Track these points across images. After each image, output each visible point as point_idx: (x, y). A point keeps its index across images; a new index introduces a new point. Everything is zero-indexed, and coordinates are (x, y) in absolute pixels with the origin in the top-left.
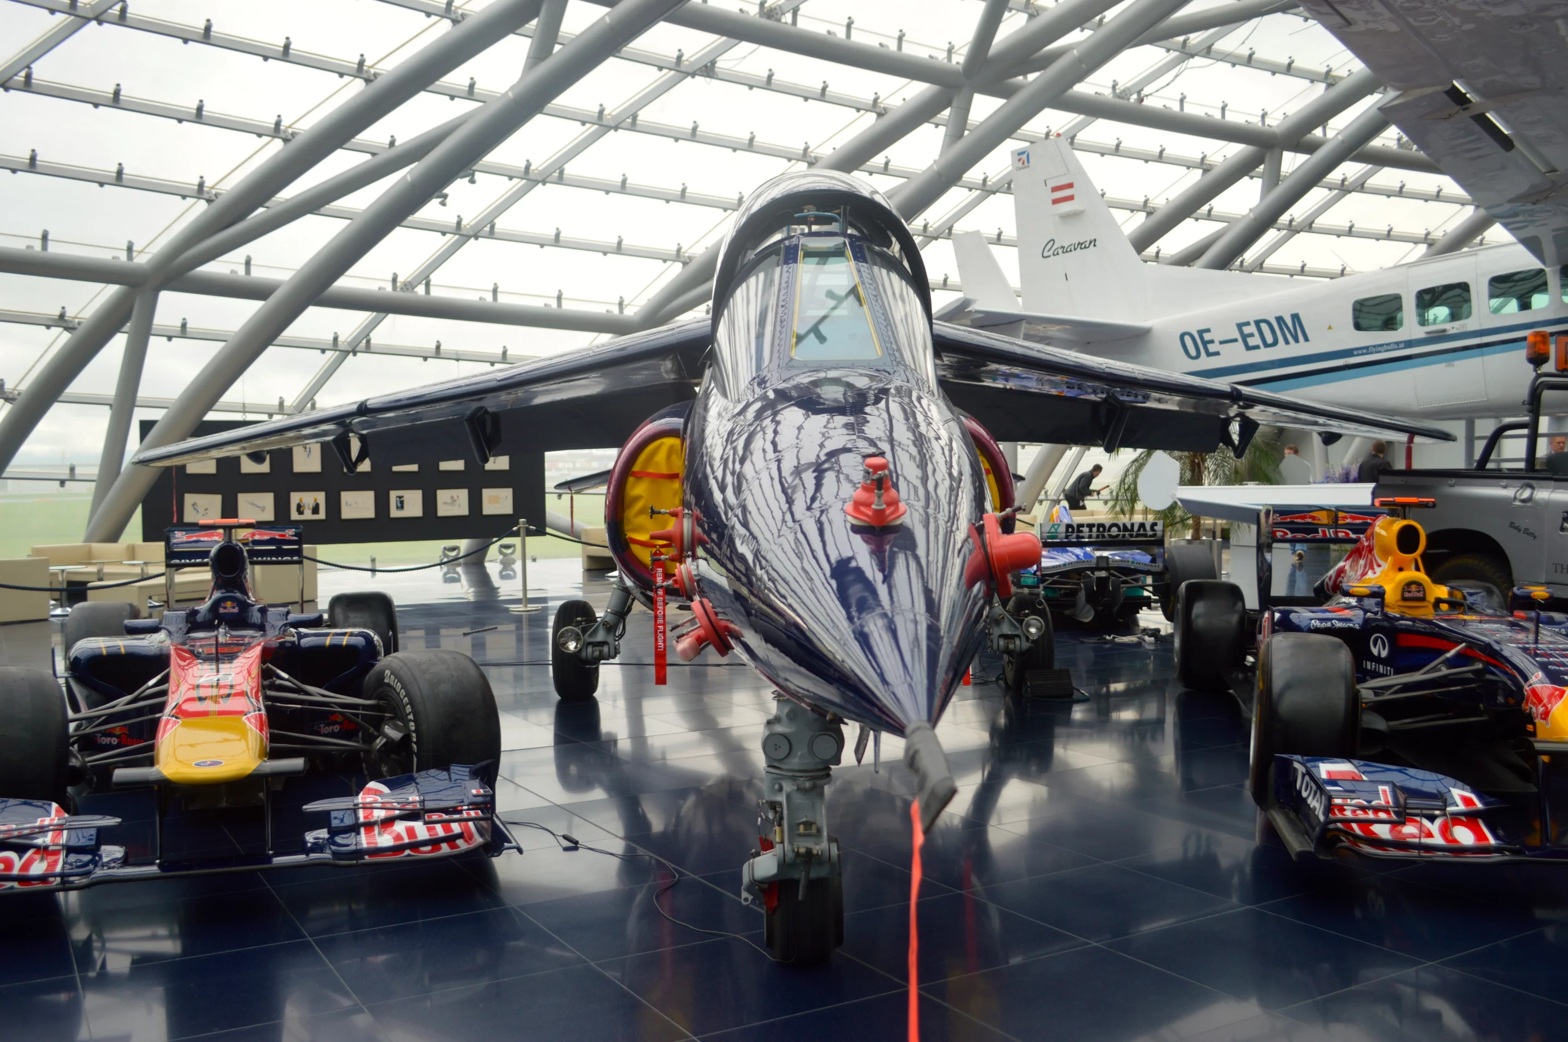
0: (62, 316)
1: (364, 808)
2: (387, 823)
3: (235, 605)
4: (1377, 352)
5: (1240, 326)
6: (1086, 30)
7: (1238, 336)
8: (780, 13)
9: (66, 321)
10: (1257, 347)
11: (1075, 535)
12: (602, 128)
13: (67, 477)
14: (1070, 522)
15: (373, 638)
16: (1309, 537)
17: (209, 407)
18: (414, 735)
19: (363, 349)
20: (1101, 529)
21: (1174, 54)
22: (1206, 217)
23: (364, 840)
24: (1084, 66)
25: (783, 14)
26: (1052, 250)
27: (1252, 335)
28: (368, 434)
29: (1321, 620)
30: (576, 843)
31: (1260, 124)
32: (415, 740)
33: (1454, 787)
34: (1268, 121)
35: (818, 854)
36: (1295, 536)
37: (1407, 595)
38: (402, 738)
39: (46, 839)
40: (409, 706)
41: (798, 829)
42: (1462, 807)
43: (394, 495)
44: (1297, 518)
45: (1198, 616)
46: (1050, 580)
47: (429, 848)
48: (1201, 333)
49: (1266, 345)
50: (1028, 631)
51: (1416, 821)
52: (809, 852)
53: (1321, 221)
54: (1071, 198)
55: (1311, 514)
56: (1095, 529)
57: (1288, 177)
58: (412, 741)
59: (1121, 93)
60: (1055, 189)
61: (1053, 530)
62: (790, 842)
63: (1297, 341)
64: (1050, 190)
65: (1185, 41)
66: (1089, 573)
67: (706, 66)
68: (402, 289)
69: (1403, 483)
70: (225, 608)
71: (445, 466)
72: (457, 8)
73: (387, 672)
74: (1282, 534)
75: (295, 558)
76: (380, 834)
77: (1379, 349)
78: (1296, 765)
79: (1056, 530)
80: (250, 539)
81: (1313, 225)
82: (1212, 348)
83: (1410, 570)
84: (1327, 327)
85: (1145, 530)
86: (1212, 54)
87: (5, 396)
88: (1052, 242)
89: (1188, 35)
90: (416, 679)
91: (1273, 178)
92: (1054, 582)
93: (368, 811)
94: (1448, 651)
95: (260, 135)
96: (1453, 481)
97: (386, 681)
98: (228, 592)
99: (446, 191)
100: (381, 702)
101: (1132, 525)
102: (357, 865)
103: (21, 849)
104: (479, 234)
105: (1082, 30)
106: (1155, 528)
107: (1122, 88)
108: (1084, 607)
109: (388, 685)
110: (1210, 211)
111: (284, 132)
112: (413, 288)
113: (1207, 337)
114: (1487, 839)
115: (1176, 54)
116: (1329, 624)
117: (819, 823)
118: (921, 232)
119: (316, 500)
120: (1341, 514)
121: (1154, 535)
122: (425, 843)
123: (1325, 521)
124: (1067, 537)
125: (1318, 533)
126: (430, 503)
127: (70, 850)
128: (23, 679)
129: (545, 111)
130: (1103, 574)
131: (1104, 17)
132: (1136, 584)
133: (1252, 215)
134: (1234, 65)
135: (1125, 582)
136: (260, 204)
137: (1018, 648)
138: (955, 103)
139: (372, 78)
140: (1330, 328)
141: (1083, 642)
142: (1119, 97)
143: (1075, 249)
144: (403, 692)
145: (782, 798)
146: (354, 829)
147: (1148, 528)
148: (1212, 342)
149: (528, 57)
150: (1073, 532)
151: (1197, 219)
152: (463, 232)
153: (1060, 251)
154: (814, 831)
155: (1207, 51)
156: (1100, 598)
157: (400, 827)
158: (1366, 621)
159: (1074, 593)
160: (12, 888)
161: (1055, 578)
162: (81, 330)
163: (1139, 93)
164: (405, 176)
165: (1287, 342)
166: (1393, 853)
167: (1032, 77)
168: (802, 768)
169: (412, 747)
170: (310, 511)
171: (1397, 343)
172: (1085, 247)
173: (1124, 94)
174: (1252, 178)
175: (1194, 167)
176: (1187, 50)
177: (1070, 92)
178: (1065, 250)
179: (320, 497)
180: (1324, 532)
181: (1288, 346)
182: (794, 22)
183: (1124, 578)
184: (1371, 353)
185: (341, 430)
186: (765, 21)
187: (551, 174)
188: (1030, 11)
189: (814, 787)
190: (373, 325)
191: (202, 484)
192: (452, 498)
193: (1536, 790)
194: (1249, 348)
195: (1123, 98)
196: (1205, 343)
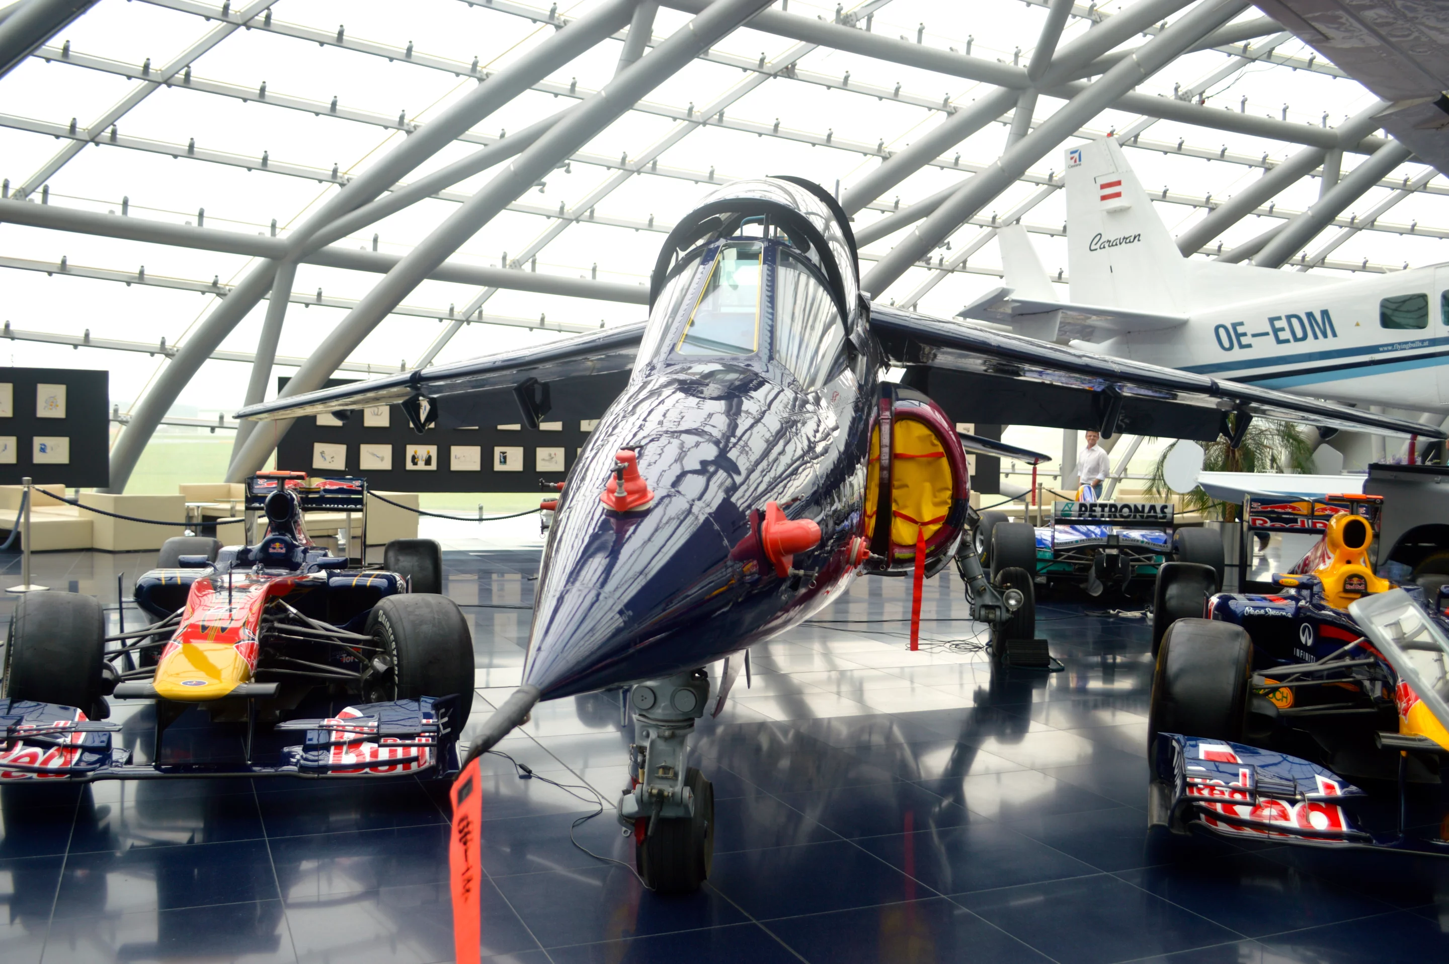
0: (215, 284)
1: (337, 731)
2: (355, 744)
3: (283, 546)
4: (1402, 349)
5: (1272, 320)
6: (1148, 36)
7: (1268, 329)
8: (855, 19)
9: (219, 288)
10: (1287, 341)
11: (1087, 513)
12: (691, 123)
13: (217, 424)
14: (1083, 502)
15: (396, 582)
16: (1287, 526)
17: (336, 366)
18: (396, 668)
19: (476, 319)
20: (1113, 509)
21: (1235, 59)
22: (1268, 214)
23: (331, 758)
24: (1142, 70)
25: (858, 20)
26: (1098, 243)
27: (1283, 329)
28: (438, 398)
29: (1255, 608)
30: (530, 772)
31: (1321, 126)
32: (396, 672)
33: (1319, 774)
34: (1329, 122)
35: (668, 796)
36: (1273, 525)
37: (1348, 587)
38: (387, 670)
39: (66, 739)
40: (394, 643)
41: (658, 773)
42: (1322, 793)
43: (498, 450)
44: (1278, 507)
45: (1171, 598)
46: (1066, 554)
47: (386, 768)
48: (1234, 326)
49: (1296, 339)
50: (1008, 604)
51: (1279, 804)
52: (661, 793)
53: (1381, 221)
54: (1118, 195)
55: (1292, 504)
56: (1107, 509)
57: (1347, 176)
58: (394, 674)
59: (1183, 95)
60: (1103, 187)
61: (1067, 508)
62: (648, 784)
63: (1325, 336)
64: (1099, 187)
65: (1246, 47)
66: (1101, 550)
67: (787, 68)
68: (511, 266)
69: (1393, 478)
70: (274, 548)
71: (544, 426)
72: (560, 15)
73: (381, 612)
74: (1261, 522)
75: (359, 506)
76: (347, 753)
77: (1404, 346)
78: (1174, 744)
79: (1070, 508)
80: (322, 488)
81: (1375, 223)
82: (1244, 340)
83: (1358, 563)
84: (1355, 324)
85: (1155, 512)
86: (1273, 59)
87: (165, 352)
88: (1099, 236)
89: (1249, 40)
90: (401, 619)
91: (1333, 177)
92: (1069, 558)
93: (340, 734)
94: (1348, 643)
95: (386, 127)
96: (1440, 478)
97: (380, 620)
98: (280, 534)
99: (544, 180)
100: (376, 638)
101: (1143, 506)
102: (318, 779)
103: (46, 746)
104: (580, 218)
105: (1145, 35)
106: (1166, 510)
107: (1184, 90)
108: (1094, 583)
109: (381, 623)
110: (1272, 208)
111: (408, 125)
112: (521, 266)
113: (1240, 330)
114: (1339, 825)
115: (1238, 58)
116: (1262, 612)
117: (676, 768)
118: (990, 224)
119: (428, 453)
120: (1318, 506)
121: (1164, 517)
122: (383, 763)
123: (1305, 512)
124: (1080, 516)
125: (1297, 523)
126: (530, 459)
127: (85, 749)
128: (69, 603)
129: (634, 107)
130: (1114, 552)
131: (1166, 23)
132: (1148, 562)
133: (1310, 213)
134: (1295, 69)
135: (1138, 560)
136: (386, 187)
137: (998, 618)
138: (1020, 104)
139: (485, 77)
140: (1357, 325)
141: (1087, 615)
142: (1181, 98)
143: (1120, 244)
144: (390, 631)
145: (647, 744)
146: (326, 747)
147: (1158, 510)
148: (1245, 334)
149: (621, 60)
150: (1086, 510)
151: (1259, 216)
152: (566, 216)
153: (1106, 245)
154: (671, 775)
155: (1268, 55)
156: (1113, 574)
157: (367, 749)
158: (1298, 610)
159: (1087, 568)
160: (31, 778)
161: (1070, 554)
162: (230, 296)
163: (1201, 94)
164: (509, 166)
165: (1316, 337)
166: (1248, 832)
167: (1095, 79)
168: (666, 718)
169: (394, 679)
170: (423, 463)
171: (1423, 341)
172: (1130, 242)
173: (1186, 96)
174: (1313, 176)
175: (1256, 166)
176: (1248, 55)
177: (1131, 93)
178: (1111, 244)
179: (433, 450)
180: (1303, 522)
181: (1317, 341)
182: (868, 28)
183: (1137, 556)
184: (1396, 350)
185: (414, 393)
186: (841, 27)
187: (645, 165)
188: (1093, 18)
189: (673, 736)
190: (485, 298)
191: (329, 435)
192: (550, 455)
193: (1440, 782)
194: (1279, 341)
195: (1185, 100)
196: (1238, 336)
